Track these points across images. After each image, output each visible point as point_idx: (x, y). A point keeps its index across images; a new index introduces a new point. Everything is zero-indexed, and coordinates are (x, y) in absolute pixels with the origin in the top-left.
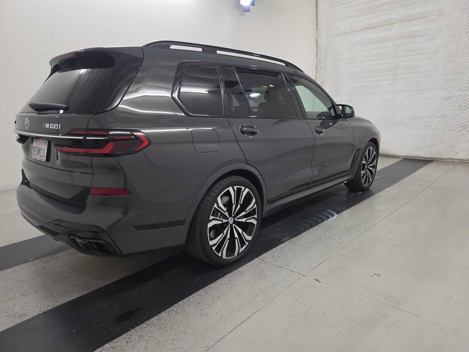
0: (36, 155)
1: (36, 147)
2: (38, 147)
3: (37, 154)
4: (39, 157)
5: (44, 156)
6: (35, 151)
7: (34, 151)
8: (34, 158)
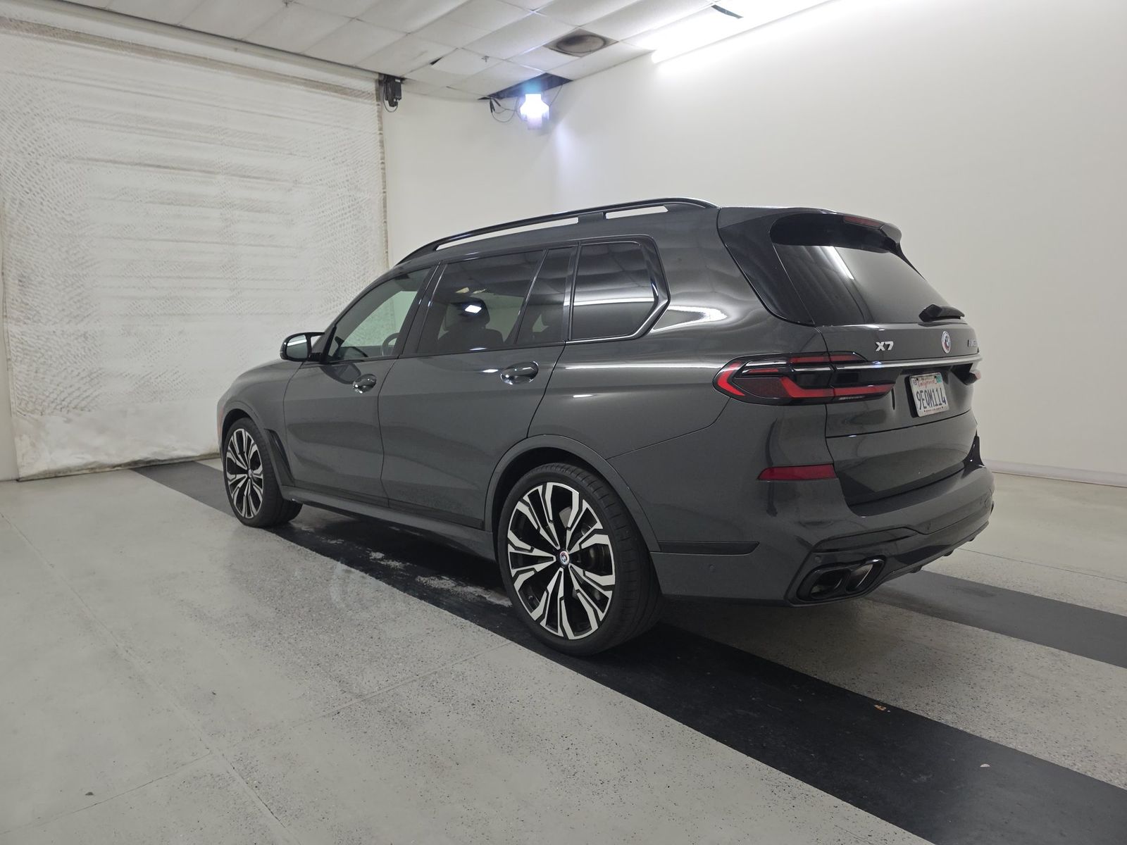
0: (928, 407)
1: (922, 392)
2: (925, 391)
3: (929, 404)
4: (933, 408)
5: (944, 401)
6: (923, 400)
7: (919, 400)
8: (924, 414)
